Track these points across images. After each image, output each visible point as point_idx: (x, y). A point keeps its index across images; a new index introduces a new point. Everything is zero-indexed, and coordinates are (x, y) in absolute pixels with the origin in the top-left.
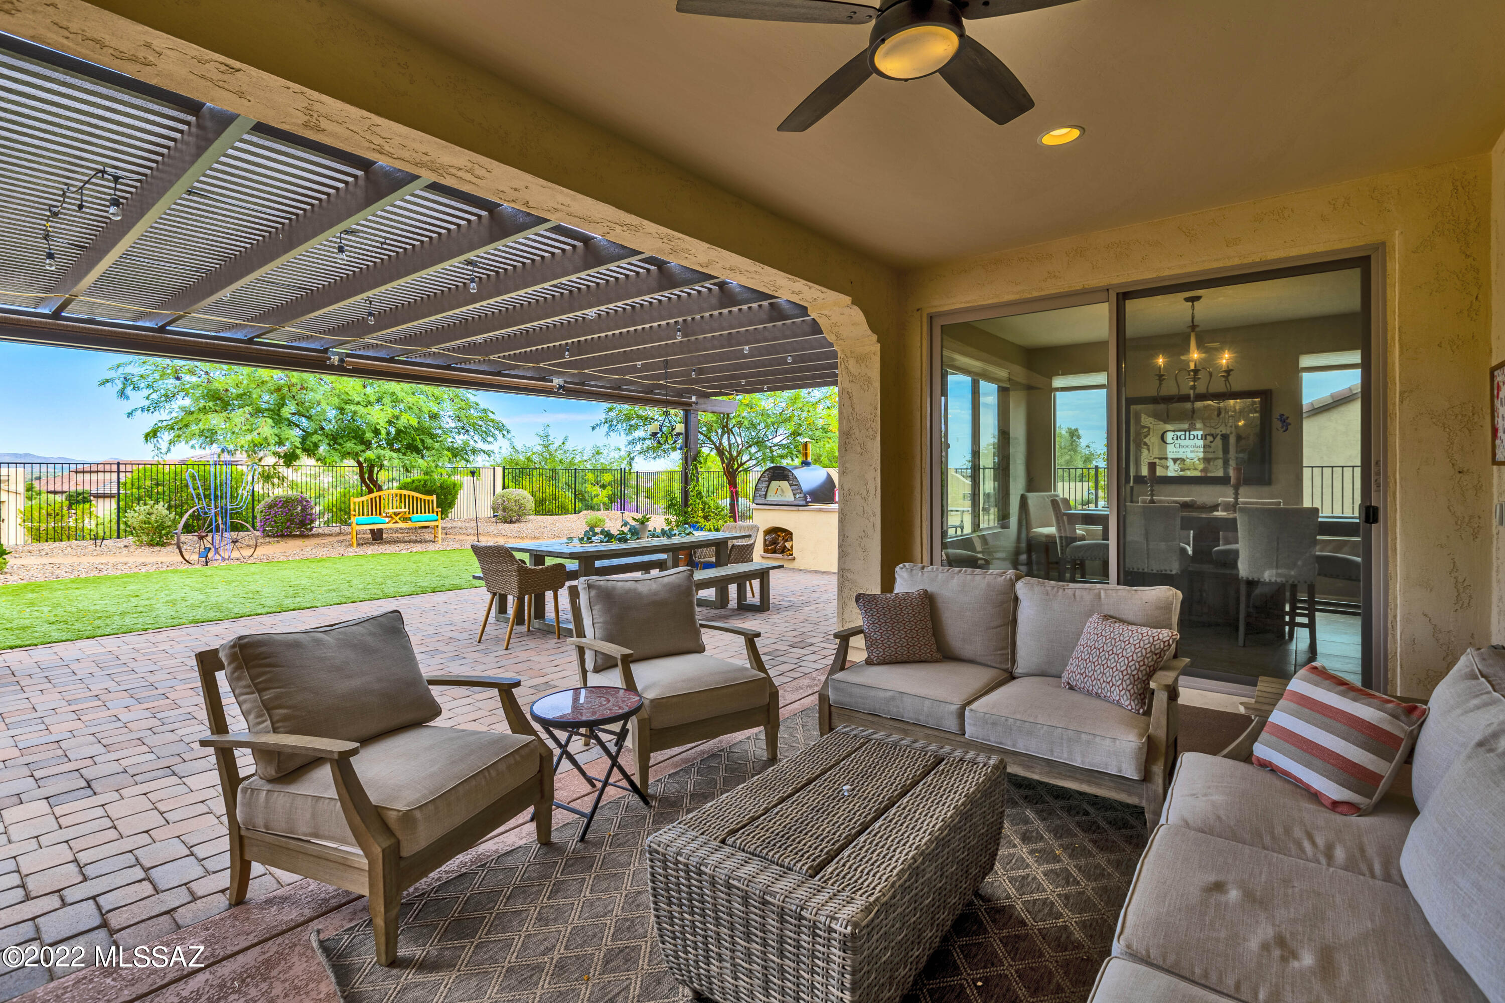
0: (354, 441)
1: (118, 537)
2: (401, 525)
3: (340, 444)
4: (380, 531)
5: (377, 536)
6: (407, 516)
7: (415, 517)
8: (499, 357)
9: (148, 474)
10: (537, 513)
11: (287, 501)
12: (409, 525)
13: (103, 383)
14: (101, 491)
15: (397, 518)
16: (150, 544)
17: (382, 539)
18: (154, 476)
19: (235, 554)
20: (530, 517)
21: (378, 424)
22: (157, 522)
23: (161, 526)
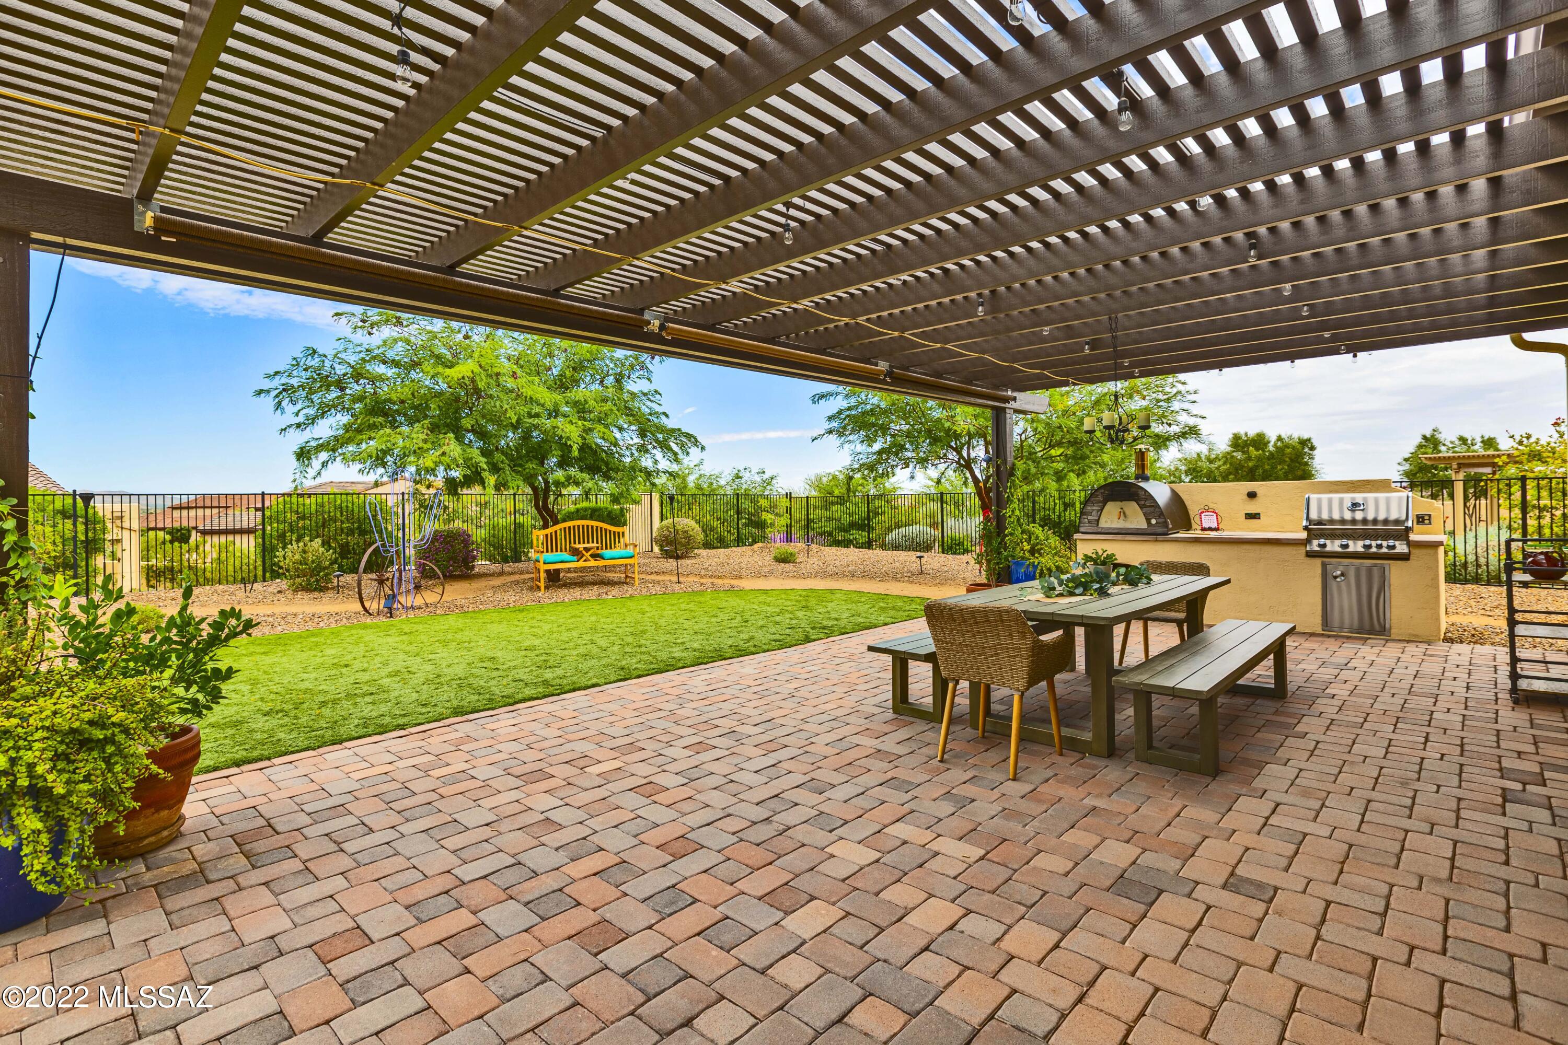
0: (535, 461)
1: (264, 581)
2: (592, 563)
3: (521, 465)
4: (557, 571)
5: (554, 579)
6: (599, 552)
7: (607, 553)
8: (868, 320)
9: (288, 506)
10: (708, 545)
11: (448, 536)
12: (601, 563)
13: (259, 393)
14: (208, 527)
15: (588, 555)
16: (308, 589)
17: (559, 580)
18: (295, 507)
19: (419, 601)
20: (696, 551)
21: (568, 438)
22: (313, 562)
23: (318, 568)
